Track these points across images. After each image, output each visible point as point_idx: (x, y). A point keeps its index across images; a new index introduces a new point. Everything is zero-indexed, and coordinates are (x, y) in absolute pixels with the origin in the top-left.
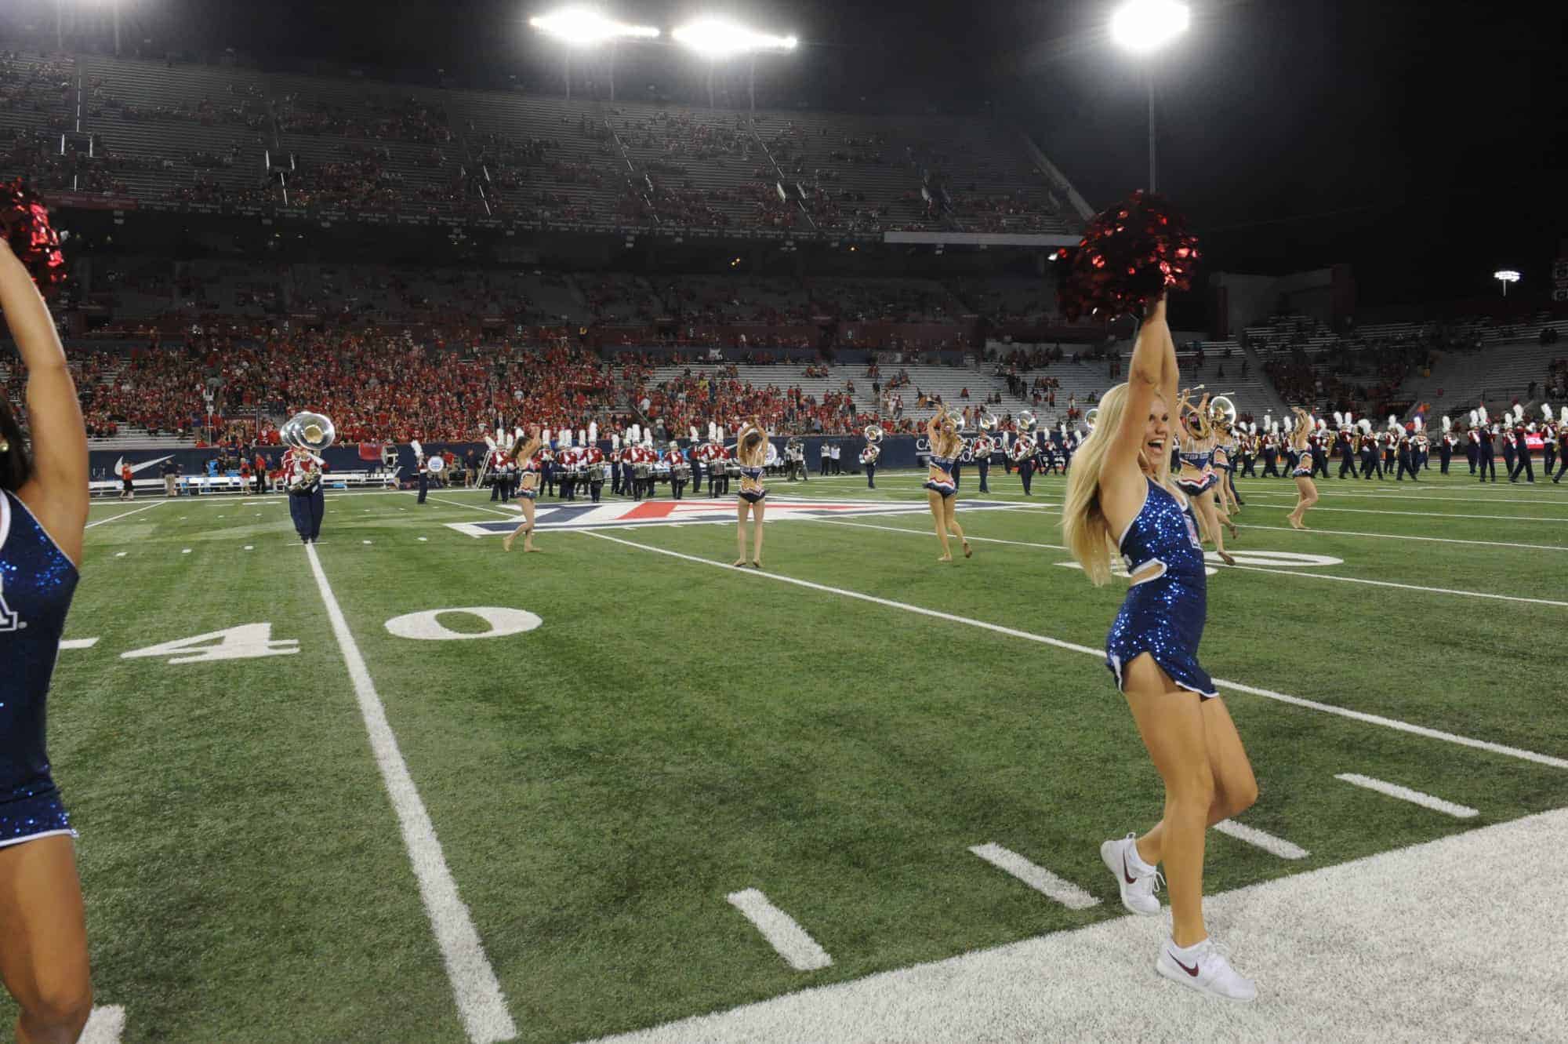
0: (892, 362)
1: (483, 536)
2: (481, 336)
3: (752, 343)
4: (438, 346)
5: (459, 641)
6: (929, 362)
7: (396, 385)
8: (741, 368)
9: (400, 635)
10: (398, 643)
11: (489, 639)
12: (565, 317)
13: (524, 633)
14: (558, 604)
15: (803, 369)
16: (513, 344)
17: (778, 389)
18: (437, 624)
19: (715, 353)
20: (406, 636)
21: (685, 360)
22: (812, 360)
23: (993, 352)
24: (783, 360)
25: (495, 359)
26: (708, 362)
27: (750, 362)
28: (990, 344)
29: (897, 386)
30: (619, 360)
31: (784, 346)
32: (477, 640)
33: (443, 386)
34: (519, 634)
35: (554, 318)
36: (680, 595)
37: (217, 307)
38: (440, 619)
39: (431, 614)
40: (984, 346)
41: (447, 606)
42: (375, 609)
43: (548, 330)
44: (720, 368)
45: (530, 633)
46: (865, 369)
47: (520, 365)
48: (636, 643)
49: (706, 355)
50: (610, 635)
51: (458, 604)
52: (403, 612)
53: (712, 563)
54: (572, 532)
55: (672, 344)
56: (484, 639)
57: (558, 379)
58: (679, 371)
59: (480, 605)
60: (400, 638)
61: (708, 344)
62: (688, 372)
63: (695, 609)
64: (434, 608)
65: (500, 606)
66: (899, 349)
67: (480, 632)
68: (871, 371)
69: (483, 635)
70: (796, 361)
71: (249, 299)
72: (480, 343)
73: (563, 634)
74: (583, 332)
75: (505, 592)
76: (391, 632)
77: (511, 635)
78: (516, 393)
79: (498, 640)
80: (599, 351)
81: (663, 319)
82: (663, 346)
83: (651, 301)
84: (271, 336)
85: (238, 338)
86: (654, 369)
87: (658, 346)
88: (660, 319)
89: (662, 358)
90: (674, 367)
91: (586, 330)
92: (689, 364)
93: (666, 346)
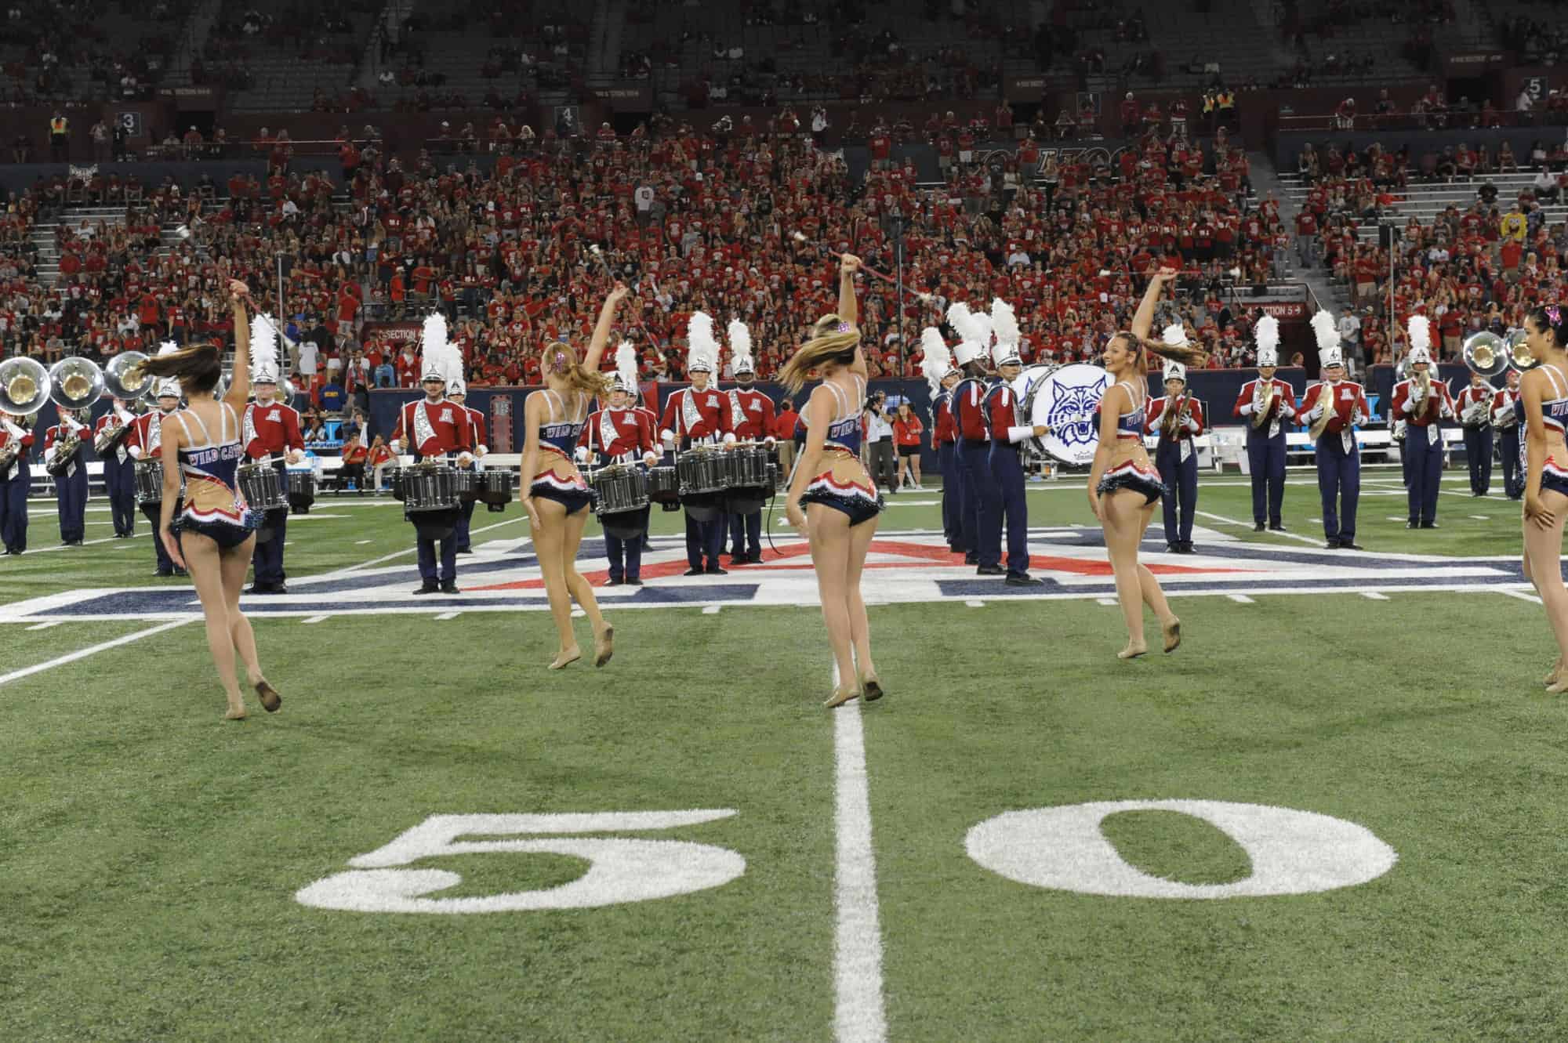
2: (980, 123)
4: (879, 153)
7: (740, 250)
12: (1212, 67)
21: (1495, 164)
25: (997, 179)
30: (1312, 169)
35: (1185, 69)
37: (439, 80)
47: (1052, 188)
49: (1555, 146)
58: (1463, 192)
62: (1488, 193)
71: (511, 62)
72: (979, 139)
74: (1224, 102)
78: (1014, 259)
80: (1270, 152)
81: (1468, 59)
82: (1438, 128)
83: (1452, 16)
84: (517, 142)
85: (449, 149)
86: (1403, 188)
87: (1424, 128)
88: (1460, 60)
89: (1430, 161)
90: (1459, 180)
91: (1230, 99)
92: (1506, 171)
93: (1447, 127)
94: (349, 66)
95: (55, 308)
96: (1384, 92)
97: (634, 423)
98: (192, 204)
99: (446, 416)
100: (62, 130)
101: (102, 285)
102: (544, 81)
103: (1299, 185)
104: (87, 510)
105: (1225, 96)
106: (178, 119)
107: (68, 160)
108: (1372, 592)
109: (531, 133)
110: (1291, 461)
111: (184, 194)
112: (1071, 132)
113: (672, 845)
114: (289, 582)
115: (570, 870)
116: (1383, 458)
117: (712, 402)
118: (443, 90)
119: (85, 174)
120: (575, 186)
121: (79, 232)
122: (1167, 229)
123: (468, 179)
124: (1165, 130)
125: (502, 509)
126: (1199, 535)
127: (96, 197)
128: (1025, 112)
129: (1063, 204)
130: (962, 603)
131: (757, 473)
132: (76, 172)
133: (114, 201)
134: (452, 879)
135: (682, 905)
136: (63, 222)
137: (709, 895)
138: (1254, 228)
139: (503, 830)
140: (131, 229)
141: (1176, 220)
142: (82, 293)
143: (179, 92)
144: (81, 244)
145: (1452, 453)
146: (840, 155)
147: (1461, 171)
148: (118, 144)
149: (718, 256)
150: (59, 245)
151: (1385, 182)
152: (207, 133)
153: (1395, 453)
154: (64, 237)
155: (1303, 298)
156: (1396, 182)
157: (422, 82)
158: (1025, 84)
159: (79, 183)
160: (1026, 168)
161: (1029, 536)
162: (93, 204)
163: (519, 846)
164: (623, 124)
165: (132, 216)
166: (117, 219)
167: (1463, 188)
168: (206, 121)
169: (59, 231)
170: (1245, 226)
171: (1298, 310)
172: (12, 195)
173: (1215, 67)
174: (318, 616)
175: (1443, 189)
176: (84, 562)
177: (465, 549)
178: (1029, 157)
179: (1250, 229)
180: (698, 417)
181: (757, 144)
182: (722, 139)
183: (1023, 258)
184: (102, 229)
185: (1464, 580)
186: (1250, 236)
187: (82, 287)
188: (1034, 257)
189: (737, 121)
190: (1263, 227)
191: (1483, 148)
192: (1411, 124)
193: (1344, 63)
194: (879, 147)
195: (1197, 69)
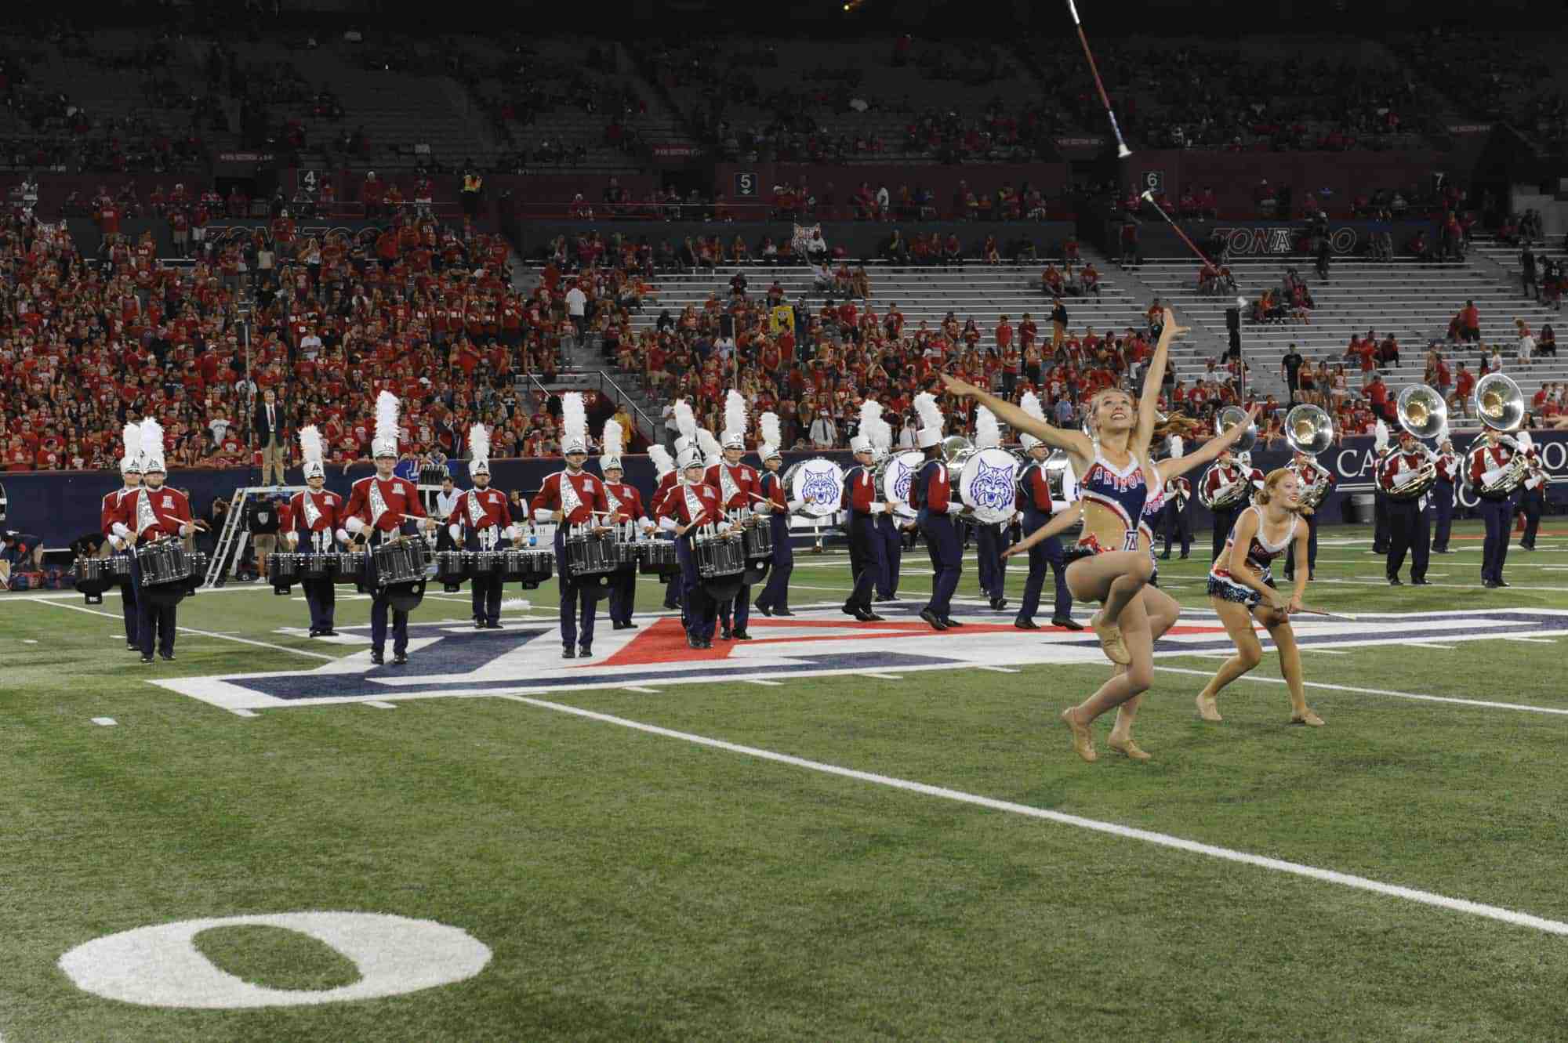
0: (1263, 253)
1: (264, 713)
2: (212, 197)
3: (901, 211)
4: (104, 225)
5: (275, 1016)
6: (1363, 251)
8: (876, 274)
9: (109, 994)
10: (110, 1018)
11: (356, 1007)
12: (423, 148)
13: (452, 987)
14: (523, 904)
15: (1036, 272)
16: (299, 218)
17: (970, 326)
18: (203, 965)
19: (807, 237)
20: (126, 998)
21: (731, 256)
22: (1059, 252)
23: (1531, 224)
24: (978, 252)
25: (251, 258)
26: (789, 258)
27: (896, 259)
28: (1523, 201)
29: (1280, 313)
30: (561, 256)
31: (984, 215)
32: (327, 1009)
33: (119, 325)
34: (436, 991)
35: (394, 148)
36: (845, 878)
38: (205, 943)
39: (183, 931)
40: (1504, 203)
41: (217, 910)
42: (22, 918)
43: (382, 183)
44: (818, 273)
45: (470, 988)
46: (1189, 270)
47: (313, 271)
48: (773, 1018)
49: (784, 241)
50: (692, 996)
51: (247, 903)
52: (99, 928)
53: (899, 783)
54: (496, 701)
55: (696, 214)
56: (344, 1007)
57: (412, 306)
58: (717, 283)
59: (307, 907)
60: (113, 1006)
61: (790, 213)
62: (739, 283)
63: (905, 916)
64: (184, 916)
65: (364, 909)
66: (1282, 216)
67: (329, 985)
68: (1207, 275)
69: (338, 994)
70: (1014, 252)
72: (211, 216)
73: (561, 991)
74: (471, 185)
75: (364, 867)
76: (83, 985)
77: (417, 998)
78: (305, 342)
79: (387, 1008)
80: (512, 237)
81: (673, 152)
82: (673, 219)
83: (643, 106)
86: (653, 278)
87: (661, 219)
88: (665, 152)
90: (705, 271)
92: (742, 264)
93: (681, 219)
122: (454, 314)
124: (411, 210)
138: (538, 315)
141: (463, 305)
146: (62, 226)
147: (706, 264)
151: (634, 270)
155: (597, 386)
156: (645, 272)
158: (230, 157)
160: (279, 246)
167: (704, 279)
170: (527, 313)
171: (594, 398)
175: (688, 280)
178: (283, 236)
179: (530, 316)
183: (315, 341)
186: (532, 322)
190: (543, 314)
191: (717, 240)
194: (108, 219)
195: (406, 150)
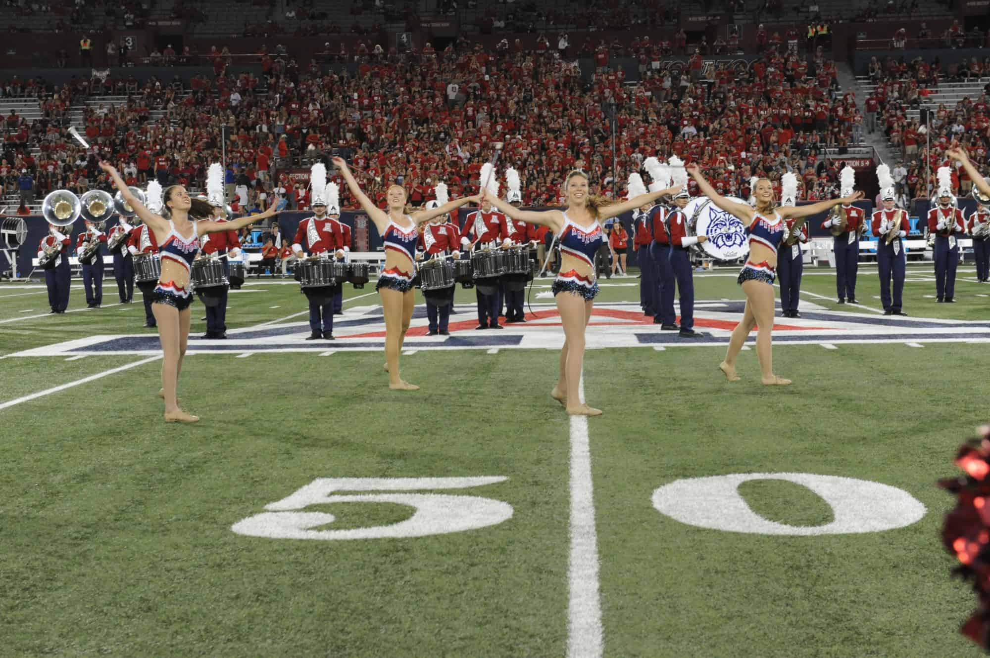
2: (665, 44)
25: (676, 80)
30: (878, 73)
58: (976, 88)
71: (368, 5)
74: (822, 30)
80: (852, 62)
82: (958, 47)
84: (372, 56)
85: (330, 60)
86: (935, 85)
87: (950, 47)
89: (953, 68)
90: (972, 81)
91: (825, 28)
93: (964, 47)
94: (267, 8)
95: (83, 159)
96: (924, 25)
97: (445, 233)
98: (169, 95)
99: (328, 228)
100: (87, 47)
101: (112, 145)
102: (390, 18)
103: (869, 84)
104: (103, 286)
105: (822, 27)
106: (160, 40)
107: (91, 67)
108: (913, 343)
109: (381, 50)
110: (862, 259)
111: (164, 88)
112: (724, 50)
113: (467, 499)
114: (228, 332)
115: (402, 513)
116: (921, 257)
117: (495, 220)
118: (326, 23)
119: (102, 75)
120: (408, 84)
121: (98, 111)
122: (784, 112)
123: (341, 79)
124: (784, 48)
125: (362, 287)
126: (803, 306)
127: (109, 89)
128: (693, 37)
129: (718, 95)
130: (651, 348)
131: (523, 264)
132: (95, 73)
133: (121, 92)
134: (329, 518)
135: (473, 536)
136: (88, 105)
137: (489, 530)
138: (840, 111)
139: (360, 488)
140: (130, 109)
141: (790, 106)
142: (100, 149)
143: (160, 23)
144: (98, 119)
145: (965, 254)
146: (576, 64)
147: (973, 75)
148: (123, 56)
149: (499, 128)
150: (85, 120)
151: (924, 82)
152: (179, 50)
153: (929, 254)
154: (88, 114)
155: (870, 155)
156: (931, 81)
157: (313, 17)
158: (694, 19)
159: (98, 81)
160: (694, 72)
161: (695, 306)
162: (106, 94)
163: (371, 498)
164: (439, 44)
165: (130, 100)
166: (121, 104)
167: (974, 86)
168: (178, 42)
169: (85, 111)
170: (834, 110)
171: (868, 163)
172: (56, 88)
173: (816, 8)
174: (247, 353)
175: (961, 86)
176: (102, 318)
177: (339, 312)
178: (697, 66)
179: (837, 111)
180: (485, 229)
181: (524, 57)
182: (502, 53)
183: (692, 130)
184: (112, 110)
185: (972, 335)
186: (837, 116)
187: (100, 145)
188: (699, 129)
189: (511, 41)
190: (846, 110)
192: (941, 45)
193: (898, 6)
194: (601, 59)
195: (804, 9)
